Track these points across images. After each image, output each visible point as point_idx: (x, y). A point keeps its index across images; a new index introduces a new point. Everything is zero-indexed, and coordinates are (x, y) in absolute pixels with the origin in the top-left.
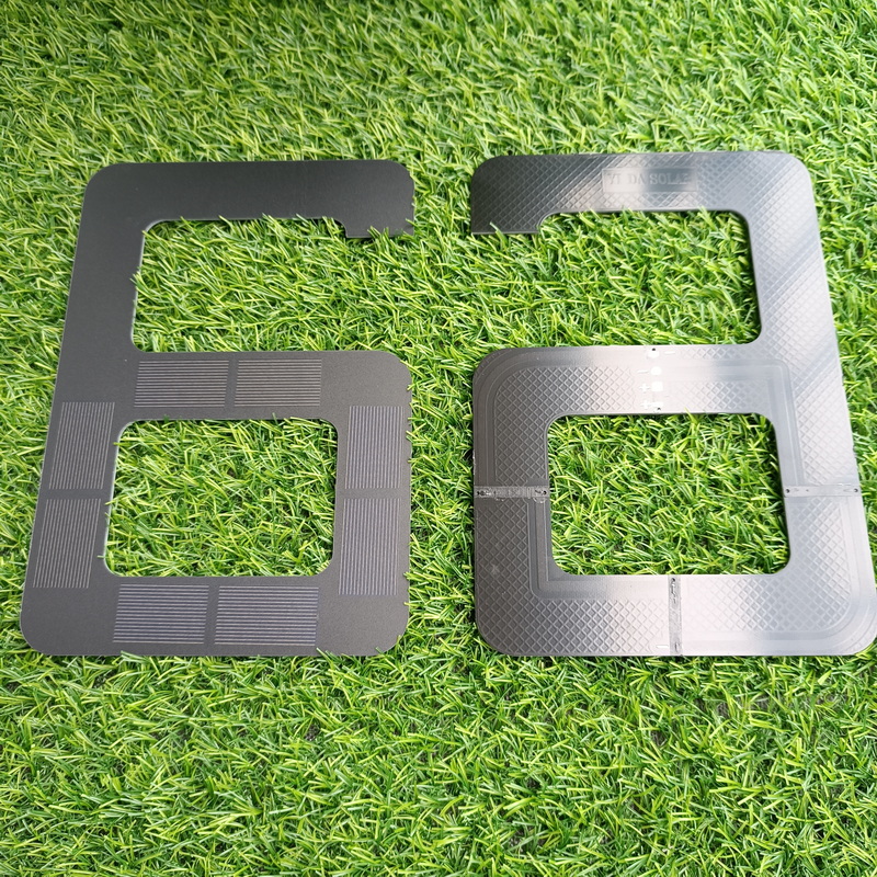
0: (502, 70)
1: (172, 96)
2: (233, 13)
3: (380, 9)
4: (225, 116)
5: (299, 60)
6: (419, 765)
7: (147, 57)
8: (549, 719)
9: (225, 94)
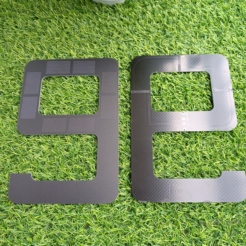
0: (146, 33)
1: (52, 39)
2: (69, 15)
3: (111, 15)
4: (66, 45)
5: (88, 30)
6: (117, 237)
7: (45, 28)
8: (154, 225)
9: (66, 39)
